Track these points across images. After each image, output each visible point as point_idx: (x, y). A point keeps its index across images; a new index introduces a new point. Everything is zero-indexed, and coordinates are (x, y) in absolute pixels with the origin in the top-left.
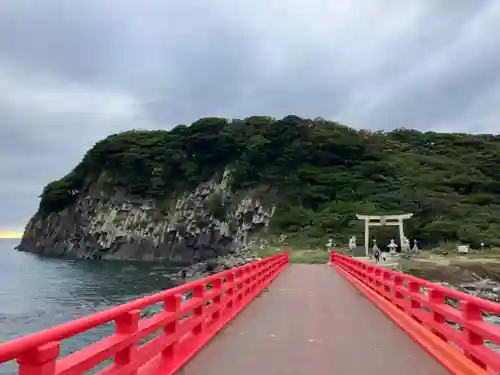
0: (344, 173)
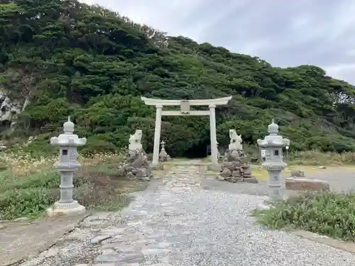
0: (123, 63)
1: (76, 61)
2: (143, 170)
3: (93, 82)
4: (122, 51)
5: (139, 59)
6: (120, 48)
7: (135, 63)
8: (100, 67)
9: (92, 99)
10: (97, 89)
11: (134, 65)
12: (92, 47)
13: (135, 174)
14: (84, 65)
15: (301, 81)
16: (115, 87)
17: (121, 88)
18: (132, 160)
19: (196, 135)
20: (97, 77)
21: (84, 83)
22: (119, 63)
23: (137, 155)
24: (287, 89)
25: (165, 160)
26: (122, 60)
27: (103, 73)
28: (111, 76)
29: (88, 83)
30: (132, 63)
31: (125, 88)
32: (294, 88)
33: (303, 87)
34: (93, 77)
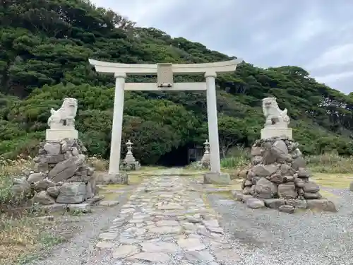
0: (80, 48)
1: (18, 43)
2: (76, 186)
3: (38, 69)
4: (79, 34)
5: (101, 44)
6: (77, 31)
7: (95, 49)
8: (49, 50)
9: (37, 89)
10: (43, 77)
11: (95, 51)
12: (41, 28)
13: (55, 197)
14: (28, 48)
15: (286, 81)
16: (68, 75)
17: (76, 77)
18: (51, 165)
19: (175, 135)
20: (45, 63)
21: (26, 71)
22: (75, 47)
23: (62, 153)
24: (271, 89)
25: (133, 168)
26: (79, 44)
27: (52, 58)
28: (63, 62)
29: (32, 69)
30: (92, 49)
31: (80, 77)
32: (280, 87)
33: (288, 87)
34: (39, 63)
